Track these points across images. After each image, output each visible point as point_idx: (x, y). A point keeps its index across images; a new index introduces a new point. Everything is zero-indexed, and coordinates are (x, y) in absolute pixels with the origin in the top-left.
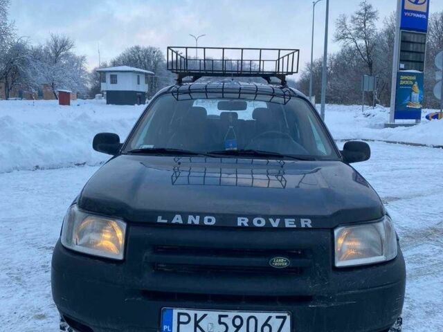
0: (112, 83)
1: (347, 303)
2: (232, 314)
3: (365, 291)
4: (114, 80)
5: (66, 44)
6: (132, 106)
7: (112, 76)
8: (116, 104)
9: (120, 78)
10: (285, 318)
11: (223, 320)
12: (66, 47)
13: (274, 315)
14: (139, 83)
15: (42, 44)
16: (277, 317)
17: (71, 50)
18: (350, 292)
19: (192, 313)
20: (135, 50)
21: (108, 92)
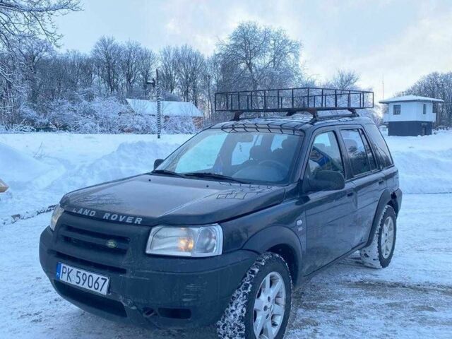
0: (395, 114)
1: (143, 278)
2: (83, 272)
3: (158, 273)
4: (397, 110)
5: (351, 78)
6: (415, 137)
7: (395, 107)
8: (398, 135)
9: (404, 108)
10: (106, 280)
11: (79, 274)
12: (352, 81)
13: (101, 277)
14: (424, 113)
15: (329, 80)
16: (102, 279)
17: (355, 84)
18: (146, 271)
19: (67, 267)
20: (432, 77)
21: (390, 123)
